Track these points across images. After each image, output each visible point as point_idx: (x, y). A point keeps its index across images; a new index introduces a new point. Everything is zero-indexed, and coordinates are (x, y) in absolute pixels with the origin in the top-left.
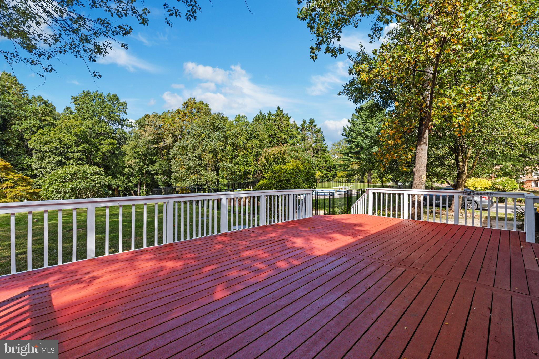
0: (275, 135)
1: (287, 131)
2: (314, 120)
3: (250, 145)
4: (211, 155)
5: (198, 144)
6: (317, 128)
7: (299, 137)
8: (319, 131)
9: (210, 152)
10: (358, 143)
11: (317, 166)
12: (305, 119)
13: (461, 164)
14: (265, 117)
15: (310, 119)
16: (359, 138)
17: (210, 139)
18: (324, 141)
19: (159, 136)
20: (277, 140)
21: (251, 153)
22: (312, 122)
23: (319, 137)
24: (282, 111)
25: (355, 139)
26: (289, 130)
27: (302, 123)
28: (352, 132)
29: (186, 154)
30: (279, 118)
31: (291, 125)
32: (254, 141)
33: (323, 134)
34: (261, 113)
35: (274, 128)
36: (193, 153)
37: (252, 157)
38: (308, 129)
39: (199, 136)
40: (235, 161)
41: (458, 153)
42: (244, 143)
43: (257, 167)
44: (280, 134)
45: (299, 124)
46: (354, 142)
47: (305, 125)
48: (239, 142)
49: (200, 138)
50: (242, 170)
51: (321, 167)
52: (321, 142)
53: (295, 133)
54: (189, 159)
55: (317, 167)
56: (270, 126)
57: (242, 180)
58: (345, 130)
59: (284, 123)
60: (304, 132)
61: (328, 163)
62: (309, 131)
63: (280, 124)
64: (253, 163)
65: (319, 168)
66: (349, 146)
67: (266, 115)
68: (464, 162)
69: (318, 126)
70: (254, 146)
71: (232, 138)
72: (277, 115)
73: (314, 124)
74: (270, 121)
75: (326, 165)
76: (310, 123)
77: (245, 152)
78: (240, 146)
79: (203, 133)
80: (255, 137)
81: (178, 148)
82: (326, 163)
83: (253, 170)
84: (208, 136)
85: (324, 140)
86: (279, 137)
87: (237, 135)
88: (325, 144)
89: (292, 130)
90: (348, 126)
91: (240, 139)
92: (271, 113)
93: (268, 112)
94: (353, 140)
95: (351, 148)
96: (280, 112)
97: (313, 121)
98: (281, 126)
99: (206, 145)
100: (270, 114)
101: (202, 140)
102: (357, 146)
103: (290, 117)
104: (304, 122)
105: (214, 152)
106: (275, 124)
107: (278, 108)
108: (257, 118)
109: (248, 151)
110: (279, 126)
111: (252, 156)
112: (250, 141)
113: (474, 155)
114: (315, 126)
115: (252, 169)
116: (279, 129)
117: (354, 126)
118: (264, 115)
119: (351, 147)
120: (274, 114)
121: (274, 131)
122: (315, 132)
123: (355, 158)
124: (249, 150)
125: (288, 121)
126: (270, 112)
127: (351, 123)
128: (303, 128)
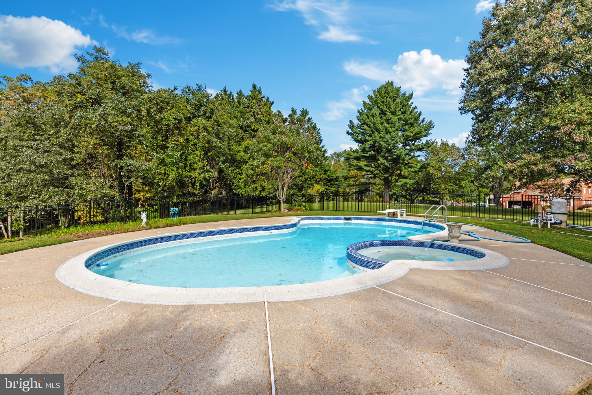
0: (249, 126)
1: (268, 123)
2: (308, 110)
3: (193, 129)
6: (312, 124)
8: (315, 127)
9: (91, 134)
10: (374, 142)
11: (313, 178)
12: (295, 108)
14: (233, 99)
15: (302, 110)
16: (376, 134)
18: (321, 143)
21: (195, 145)
22: (305, 113)
23: (315, 135)
24: (260, 91)
25: (370, 136)
26: (271, 121)
27: (290, 113)
30: (254, 101)
31: (275, 115)
32: (201, 121)
33: (320, 132)
34: (225, 91)
37: (197, 152)
38: (300, 123)
42: (176, 119)
44: (256, 126)
45: (286, 115)
46: (368, 141)
47: (295, 117)
48: (164, 118)
51: (319, 180)
52: (318, 143)
55: (313, 180)
58: (352, 126)
59: (264, 109)
61: (328, 173)
63: (256, 111)
64: (200, 164)
65: (316, 180)
67: (235, 95)
69: (313, 121)
71: (147, 106)
72: (252, 97)
73: (308, 117)
74: (240, 105)
75: (325, 176)
76: (302, 114)
78: (168, 125)
80: (205, 114)
82: (325, 174)
85: (321, 141)
88: (323, 147)
92: (243, 92)
93: (238, 91)
94: (367, 138)
95: (364, 151)
96: (257, 93)
97: (307, 113)
98: (258, 114)
100: (240, 94)
102: (373, 147)
103: (273, 103)
104: (294, 111)
106: (249, 110)
107: (254, 87)
110: (255, 114)
111: (197, 150)
112: (195, 121)
114: (309, 119)
115: (198, 176)
116: (255, 117)
118: (231, 94)
119: (364, 149)
120: (247, 96)
125: (270, 108)
126: (241, 91)
128: (292, 121)
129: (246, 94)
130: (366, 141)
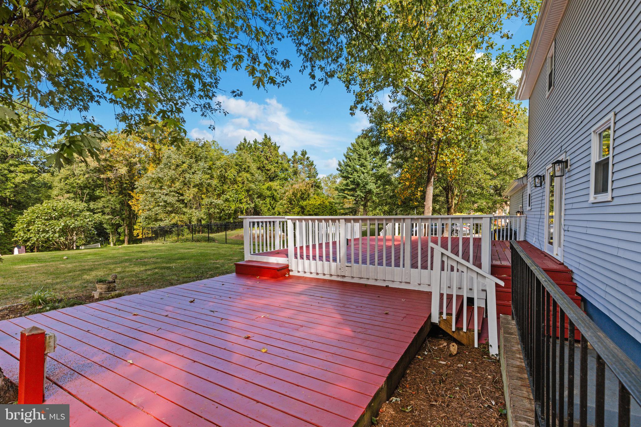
0: (264, 167)
1: (277, 163)
2: (307, 151)
4: (196, 190)
5: (177, 176)
6: (310, 162)
7: (291, 170)
8: (312, 164)
9: (194, 187)
10: (354, 179)
13: (450, 200)
14: (251, 146)
15: (302, 150)
16: (355, 174)
17: (193, 170)
18: (317, 176)
19: (108, 163)
20: (266, 173)
22: (304, 153)
23: (312, 171)
24: (270, 139)
25: (352, 175)
26: (279, 162)
27: (293, 154)
28: (348, 168)
29: (161, 188)
30: (267, 147)
31: (281, 157)
32: (245, 175)
33: (316, 167)
34: (245, 140)
35: (262, 159)
36: (171, 187)
37: (243, 193)
38: (300, 161)
39: (178, 166)
40: (224, 197)
41: (448, 192)
43: (249, 204)
44: (269, 167)
45: (290, 155)
46: (351, 178)
47: (297, 157)
49: (180, 169)
50: (233, 208)
52: (315, 177)
53: (286, 166)
54: (167, 194)
56: (258, 157)
57: (231, 219)
58: (340, 165)
59: (274, 153)
60: (295, 165)
62: (301, 164)
63: (269, 154)
64: (245, 200)
66: (345, 182)
67: (252, 142)
68: (452, 199)
69: (311, 159)
70: (245, 180)
71: (220, 170)
72: (264, 144)
73: (306, 156)
74: (256, 150)
76: (302, 154)
77: (236, 186)
79: (184, 163)
81: (150, 180)
83: (245, 208)
84: (190, 167)
85: (317, 174)
86: (268, 170)
87: (226, 167)
88: (319, 179)
89: (283, 162)
90: (343, 161)
91: (229, 172)
93: (254, 140)
94: (350, 176)
95: (347, 185)
96: (268, 140)
97: (306, 153)
98: (270, 157)
99: (190, 178)
100: (255, 142)
101: (183, 171)
102: (353, 182)
103: (279, 147)
104: (296, 153)
105: (199, 186)
106: (263, 154)
107: (266, 136)
108: (242, 147)
109: (238, 186)
113: (458, 194)
114: (308, 158)
116: (267, 159)
117: (350, 161)
118: (249, 142)
119: (347, 183)
120: (261, 143)
121: (263, 162)
122: (308, 166)
123: (351, 196)
124: (240, 185)
125: (277, 151)
126: (256, 140)
127: (346, 158)
128: (294, 160)
129: (260, 141)
130: (349, 178)
